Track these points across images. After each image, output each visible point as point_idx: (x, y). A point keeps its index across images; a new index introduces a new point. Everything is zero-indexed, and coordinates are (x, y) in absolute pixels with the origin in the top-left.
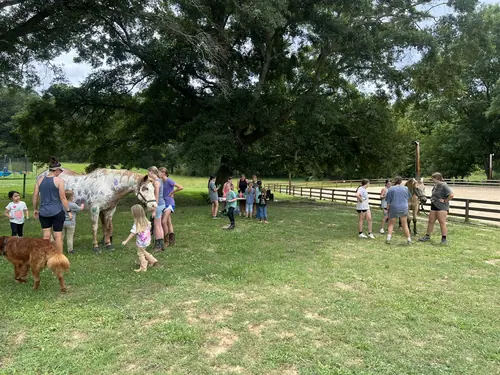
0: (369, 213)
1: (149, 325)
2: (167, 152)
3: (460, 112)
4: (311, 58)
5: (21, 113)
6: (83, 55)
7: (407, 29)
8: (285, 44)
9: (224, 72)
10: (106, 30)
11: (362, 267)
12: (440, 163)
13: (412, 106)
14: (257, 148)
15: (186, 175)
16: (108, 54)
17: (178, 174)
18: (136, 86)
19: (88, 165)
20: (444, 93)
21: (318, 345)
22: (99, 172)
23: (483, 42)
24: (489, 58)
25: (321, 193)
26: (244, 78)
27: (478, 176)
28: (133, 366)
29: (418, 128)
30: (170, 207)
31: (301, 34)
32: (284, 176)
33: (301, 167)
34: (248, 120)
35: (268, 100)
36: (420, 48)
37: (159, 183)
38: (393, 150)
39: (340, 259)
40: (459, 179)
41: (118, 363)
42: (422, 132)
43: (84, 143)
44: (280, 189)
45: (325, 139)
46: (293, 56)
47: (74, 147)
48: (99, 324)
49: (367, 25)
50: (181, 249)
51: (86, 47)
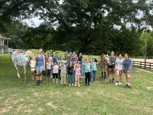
51: (42, 15)
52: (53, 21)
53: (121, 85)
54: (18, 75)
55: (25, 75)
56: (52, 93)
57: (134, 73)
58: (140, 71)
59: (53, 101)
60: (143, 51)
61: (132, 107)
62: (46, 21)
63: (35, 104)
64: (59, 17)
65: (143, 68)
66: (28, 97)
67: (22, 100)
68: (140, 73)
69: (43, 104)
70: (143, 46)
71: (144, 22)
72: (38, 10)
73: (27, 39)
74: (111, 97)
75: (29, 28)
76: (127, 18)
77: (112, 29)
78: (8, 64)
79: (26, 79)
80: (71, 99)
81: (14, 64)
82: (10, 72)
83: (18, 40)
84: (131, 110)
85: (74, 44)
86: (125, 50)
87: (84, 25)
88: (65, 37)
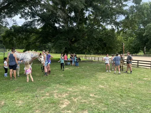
0: (109, 64)
1: (43, 99)
2: (48, 46)
3: (136, 34)
4: (92, 18)
5: (3, 34)
6: (22, 16)
7: (120, 9)
8: (84, 14)
9: (65, 22)
10: (29, 9)
11: (107, 81)
12: (130, 49)
13: (122, 32)
14: (76, 45)
15: (54, 53)
16: (30, 16)
17: (52, 53)
18: (39, 26)
19: (24, 50)
20: (131, 29)
21: (94, 104)
22: (27, 52)
23: (143, 13)
24: (144, 18)
25: (95, 58)
26: (72, 24)
27: (141, 53)
28: (38, 111)
29: (124, 39)
30: (49, 63)
31: (89, 10)
32: (84, 53)
33: (89, 51)
34: (73, 36)
35: (79, 30)
36: (124, 15)
37: (45, 56)
38: (116, 46)
39: (100, 78)
40: (136, 54)
41: (33, 110)
42: (125, 40)
43: (22, 43)
44: (83, 57)
45: (96, 42)
46: (86, 17)
47: (20, 44)
48: (27, 98)
49: (109, 8)
50: (53, 76)
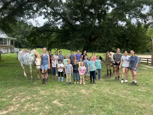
16: (52, 16)
51: (46, 14)
52: (57, 20)
53: (127, 82)
54: (25, 74)
55: (31, 73)
56: (57, 91)
57: (140, 70)
58: (147, 67)
59: (59, 99)
60: (150, 47)
61: (139, 105)
62: (50, 20)
63: (41, 102)
64: (63, 16)
65: (150, 65)
66: (35, 96)
67: (29, 98)
68: (147, 70)
69: (49, 102)
70: (150, 42)
71: (150, 17)
72: (42, 9)
73: (32, 38)
74: (117, 94)
75: (34, 28)
76: (132, 14)
77: (116, 26)
78: (15, 63)
79: (32, 78)
80: (77, 97)
81: (20, 63)
82: (17, 71)
83: (23, 40)
84: (138, 107)
85: (78, 42)
86: (131, 47)
87: (88, 22)
88: (69, 35)
